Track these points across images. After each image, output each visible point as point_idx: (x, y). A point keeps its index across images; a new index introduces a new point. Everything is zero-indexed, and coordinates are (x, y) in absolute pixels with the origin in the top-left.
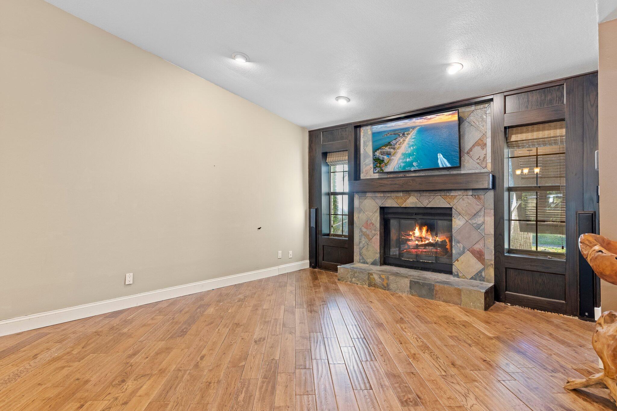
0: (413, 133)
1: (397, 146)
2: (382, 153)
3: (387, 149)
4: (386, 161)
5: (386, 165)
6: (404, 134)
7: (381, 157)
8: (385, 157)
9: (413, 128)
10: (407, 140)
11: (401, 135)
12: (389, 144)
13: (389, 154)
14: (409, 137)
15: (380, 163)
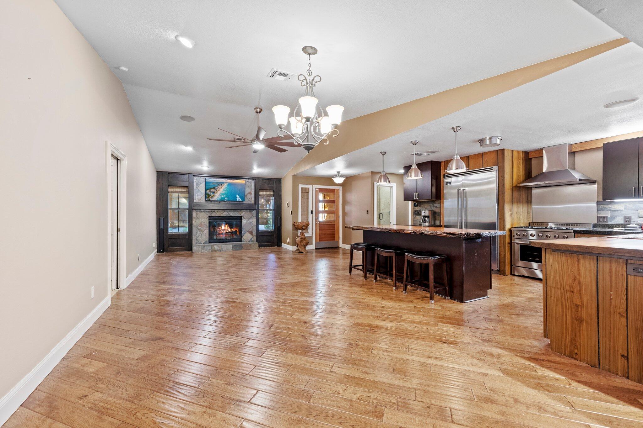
0: (226, 185)
1: (218, 189)
2: (210, 192)
3: (213, 190)
4: (212, 196)
5: (212, 197)
6: (221, 185)
7: (210, 193)
8: (212, 194)
9: (226, 183)
10: (223, 187)
11: (220, 185)
12: (214, 188)
13: (214, 192)
14: (224, 186)
15: (209, 196)
